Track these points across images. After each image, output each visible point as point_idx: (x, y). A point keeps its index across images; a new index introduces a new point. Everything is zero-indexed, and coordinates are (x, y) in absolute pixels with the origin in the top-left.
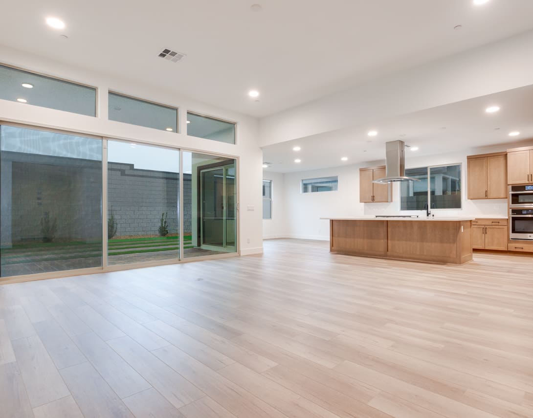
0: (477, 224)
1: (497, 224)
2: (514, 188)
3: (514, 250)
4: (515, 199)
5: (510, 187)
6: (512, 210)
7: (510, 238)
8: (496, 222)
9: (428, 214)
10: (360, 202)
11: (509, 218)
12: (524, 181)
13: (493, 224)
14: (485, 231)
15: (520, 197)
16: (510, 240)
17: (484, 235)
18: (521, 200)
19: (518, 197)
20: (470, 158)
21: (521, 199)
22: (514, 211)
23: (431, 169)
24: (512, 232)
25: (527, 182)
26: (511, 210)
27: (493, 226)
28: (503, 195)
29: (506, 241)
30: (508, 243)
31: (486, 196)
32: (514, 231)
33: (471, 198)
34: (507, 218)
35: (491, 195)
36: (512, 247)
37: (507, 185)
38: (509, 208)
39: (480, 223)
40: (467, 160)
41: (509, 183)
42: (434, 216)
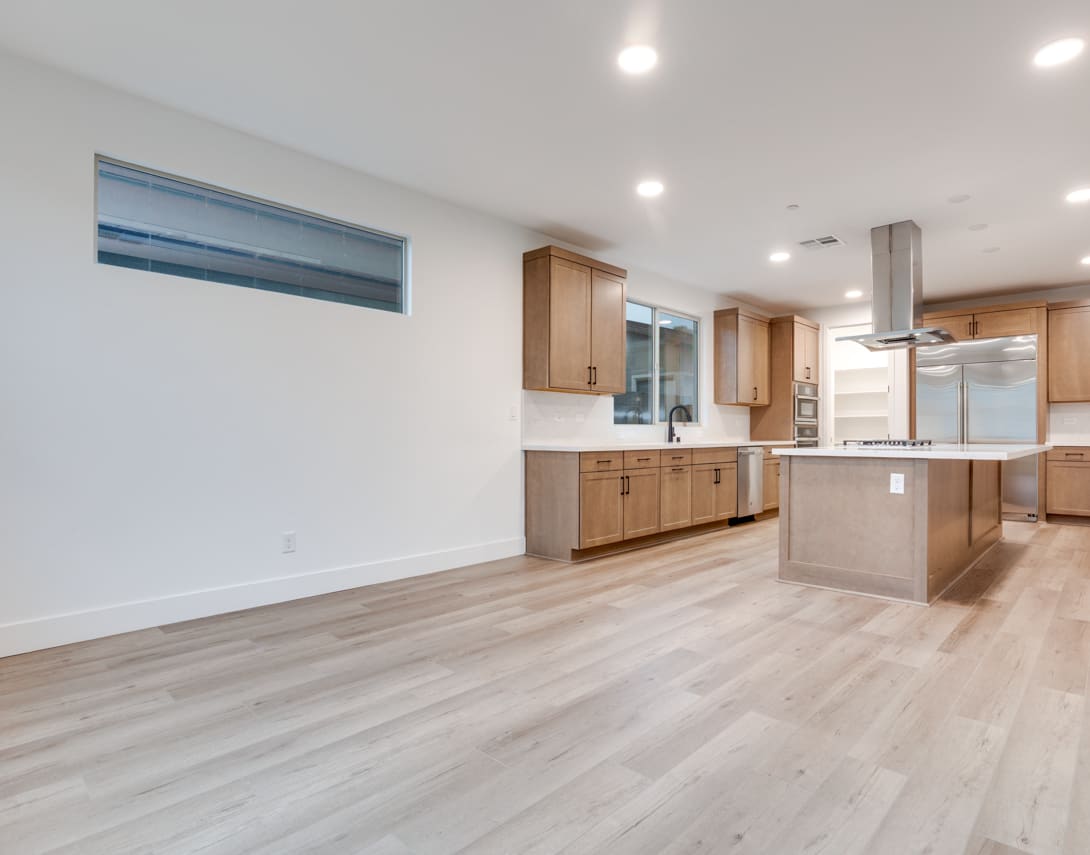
5: (797, 386)
15: (802, 405)
18: (802, 411)
26: (796, 429)
41: (796, 379)
42: (680, 440)
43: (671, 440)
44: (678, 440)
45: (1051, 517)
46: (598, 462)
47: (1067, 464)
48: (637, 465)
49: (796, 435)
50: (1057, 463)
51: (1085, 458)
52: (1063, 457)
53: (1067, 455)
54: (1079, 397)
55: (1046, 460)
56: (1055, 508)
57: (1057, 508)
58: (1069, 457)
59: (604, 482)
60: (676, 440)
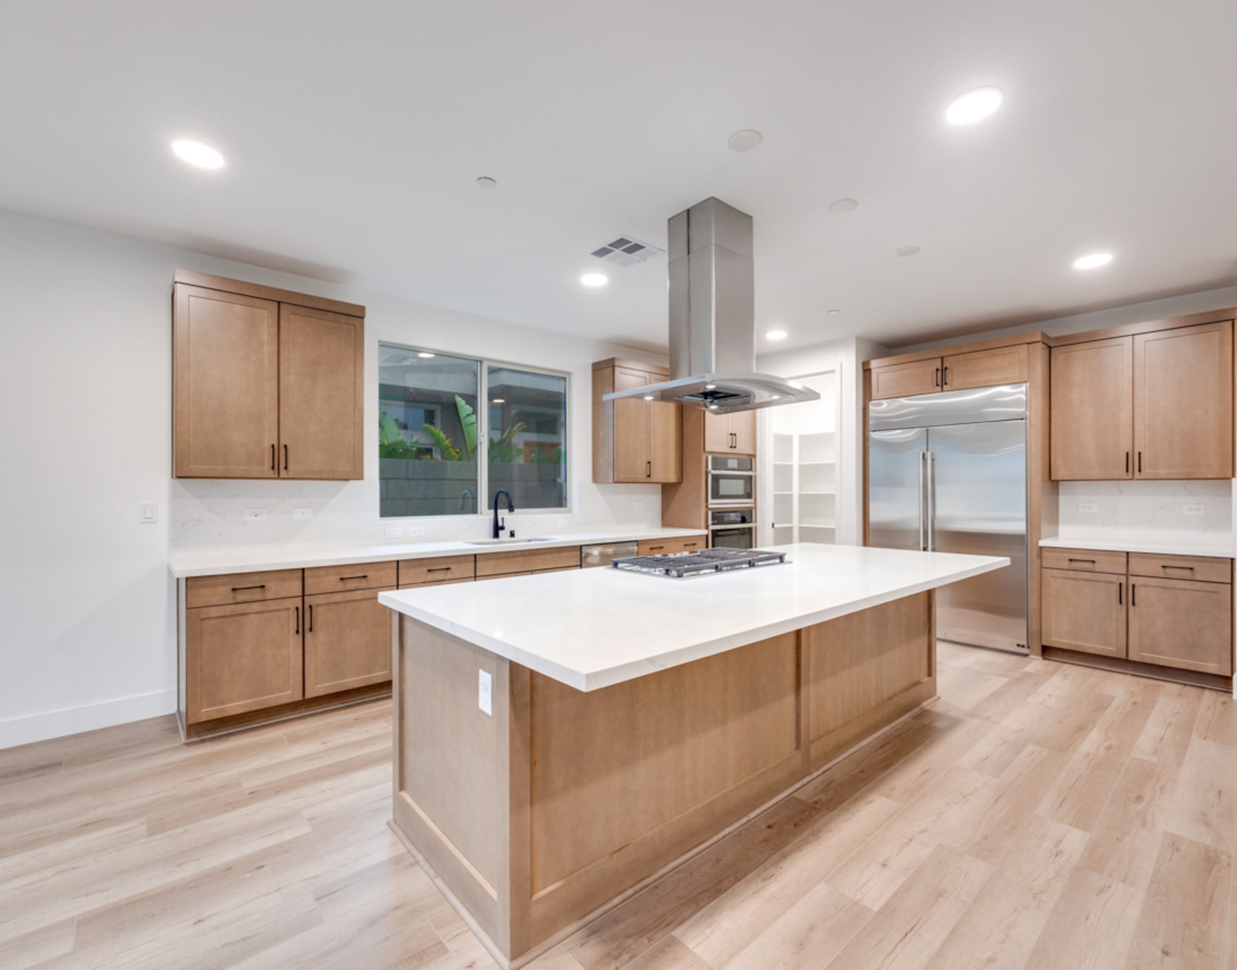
5: (710, 458)
6: (713, 514)
9: (497, 529)
12: (725, 447)
19: (718, 482)
25: (729, 450)
26: (710, 513)
28: (672, 476)
31: (649, 476)
35: (655, 474)
41: (708, 449)
42: (516, 534)
43: (496, 535)
44: (512, 534)
45: (1047, 651)
46: (234, 590)
47: (1072, 574)
48: (340, 586)
49: (710, 522)
50: (1056, 573)
51: (1098, 567)
52: (1066, 564)
53: (1071, 560)
54: (1095, 474)
55: (1042, 567)
56: (1053, 639)
57: (1055, 640)
58: (1074, 565)
59: (252, 618)
60: (509, 534)
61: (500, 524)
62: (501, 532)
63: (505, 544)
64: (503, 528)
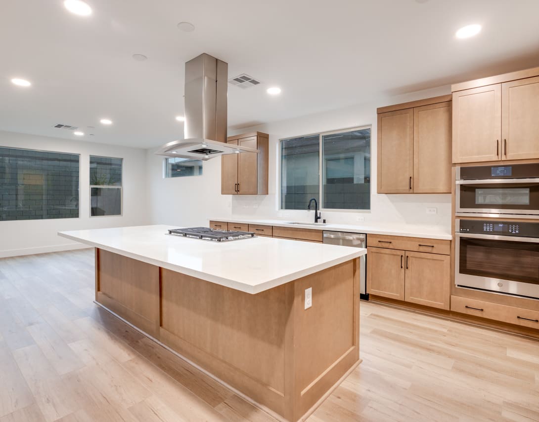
0: (391, 246)
1: (429, 249)
2: (467, 171)
3: (464, 312)
4: (468, 195)
5: (457, 170)
6: (461, 221)
7: (457, 283)
8: (427, 245)
9: (317, 218)
10: (222, 194)
11: (454, 238)
12: (488, 156)
13: (422, 249)
14: (405, 263)
15: (479, 192)
16: (454, 289)
17: (403, 270)
18: (480, 200)
19: (475, 191)
20: (383, 113)
21: (480, 197)
22: (465, 225)
23: (325, 137)
24: (461, 272)
25: (495, 158)
26: (458, 221)
27: (423, 255)
28: (442, 188)
29: (447, 288)
30: (451, 294)
31: (411, 188)
32: (464, 270)
33: (386, 190)
34: (449, 237)
35: (420, 186)
36: (461, 302)
37: (452, 165)
38: (455, 217)
39: (396, 244)
40: (376, 115)
41: (455, 162)
42: (326, 221)
43: (316, 221)
44: (324, 221)
46: (216, 226)
60: (322, 221)
61: (319, 216)
62: (318, 220)
63: (320, 226)
64: (319, 218)
